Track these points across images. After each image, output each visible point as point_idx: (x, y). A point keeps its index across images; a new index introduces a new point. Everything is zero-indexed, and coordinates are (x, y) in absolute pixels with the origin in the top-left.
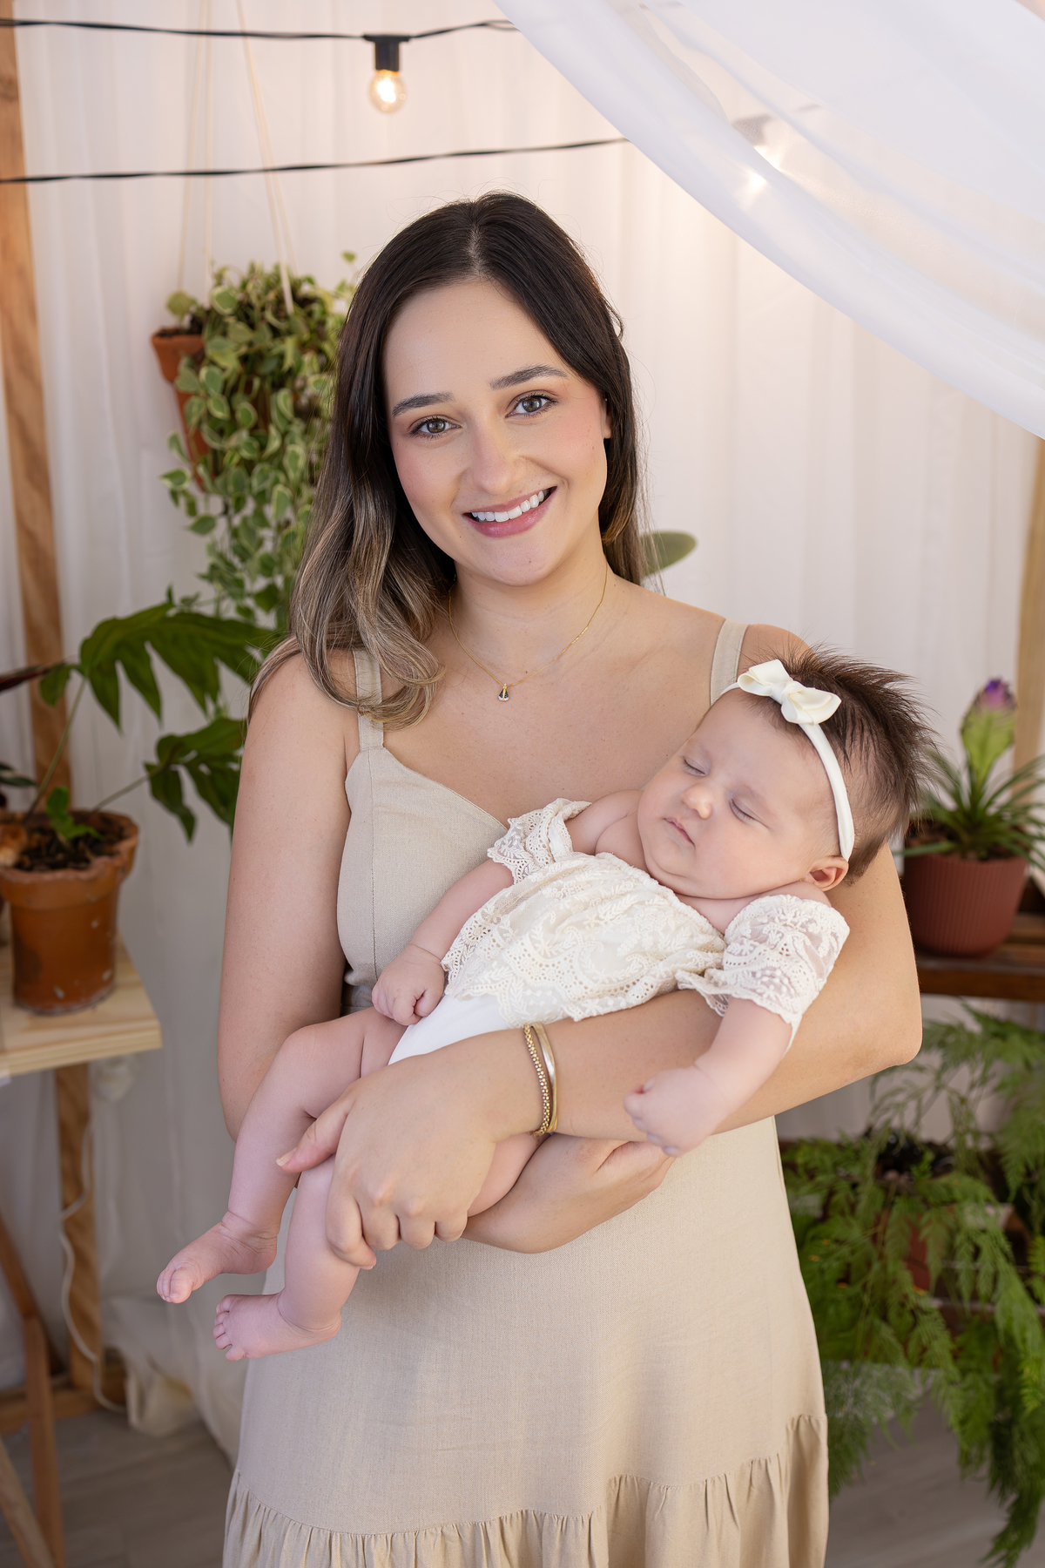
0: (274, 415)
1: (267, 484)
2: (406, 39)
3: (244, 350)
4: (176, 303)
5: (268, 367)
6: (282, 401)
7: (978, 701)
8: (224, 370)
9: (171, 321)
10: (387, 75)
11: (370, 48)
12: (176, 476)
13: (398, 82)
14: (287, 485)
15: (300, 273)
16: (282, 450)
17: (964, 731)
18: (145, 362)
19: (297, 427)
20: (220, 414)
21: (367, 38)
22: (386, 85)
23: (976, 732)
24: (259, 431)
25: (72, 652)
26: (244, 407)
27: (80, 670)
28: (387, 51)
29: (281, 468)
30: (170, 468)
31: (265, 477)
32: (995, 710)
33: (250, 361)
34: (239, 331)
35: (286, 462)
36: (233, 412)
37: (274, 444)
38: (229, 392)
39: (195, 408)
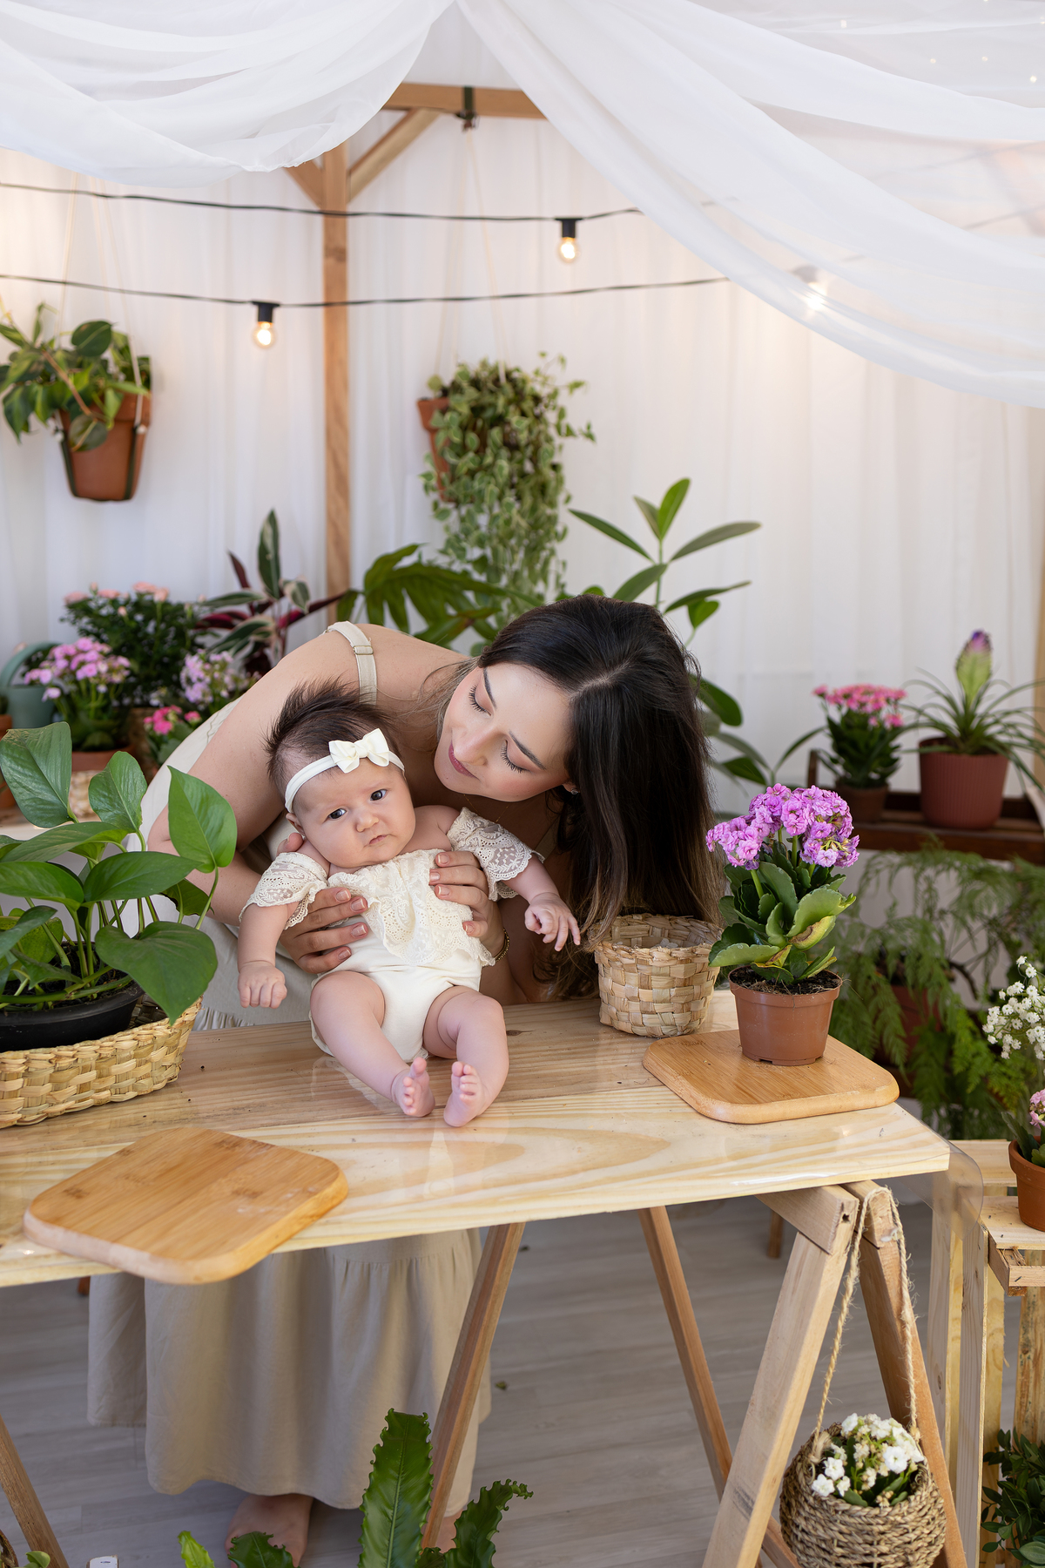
0: (490, 442)
1: (483, 486)
2: (580, 219)
3: (473, 404)
4: (434, 383)
5: (489, 413)
6: (496, 434)
7: (967, 647)
8: (460, 414)
9: (430, 394)
10: (569, 241)
11: (558, 226)
12: (427, 476)
13: (574, 244)
14: (497, 485)
15: (511, 365)
16: (492, 465)
17: (958, 667)
18: (412, 417)
19: (504, 453)
20: (457, 439)
21: (557, 219)
22: (568, 248)
23: (966, 669)
24: (481, 450)
25: (358, 583)
26: (472, 439)
27: (363, 593)
28: (569, 227)
29: (493, 475)
30: (423, 471)
31: (481, 481)
32: (977, 651)
33: (477, 410)
34: (471, 393)
35: (496, 470)
36: (464, 438)
37: (489, 460)
38: (464, 428)
39: (441, 437)
